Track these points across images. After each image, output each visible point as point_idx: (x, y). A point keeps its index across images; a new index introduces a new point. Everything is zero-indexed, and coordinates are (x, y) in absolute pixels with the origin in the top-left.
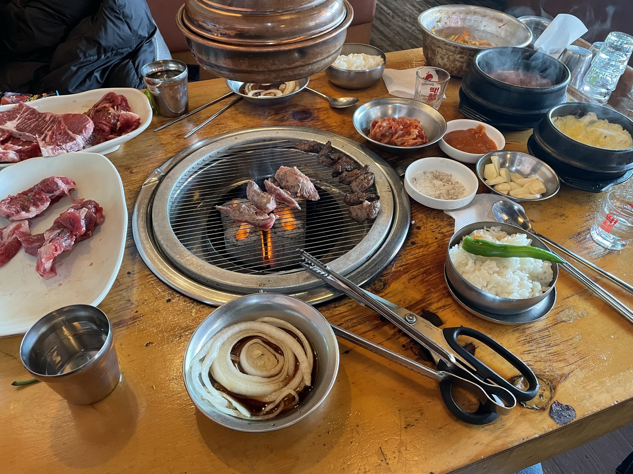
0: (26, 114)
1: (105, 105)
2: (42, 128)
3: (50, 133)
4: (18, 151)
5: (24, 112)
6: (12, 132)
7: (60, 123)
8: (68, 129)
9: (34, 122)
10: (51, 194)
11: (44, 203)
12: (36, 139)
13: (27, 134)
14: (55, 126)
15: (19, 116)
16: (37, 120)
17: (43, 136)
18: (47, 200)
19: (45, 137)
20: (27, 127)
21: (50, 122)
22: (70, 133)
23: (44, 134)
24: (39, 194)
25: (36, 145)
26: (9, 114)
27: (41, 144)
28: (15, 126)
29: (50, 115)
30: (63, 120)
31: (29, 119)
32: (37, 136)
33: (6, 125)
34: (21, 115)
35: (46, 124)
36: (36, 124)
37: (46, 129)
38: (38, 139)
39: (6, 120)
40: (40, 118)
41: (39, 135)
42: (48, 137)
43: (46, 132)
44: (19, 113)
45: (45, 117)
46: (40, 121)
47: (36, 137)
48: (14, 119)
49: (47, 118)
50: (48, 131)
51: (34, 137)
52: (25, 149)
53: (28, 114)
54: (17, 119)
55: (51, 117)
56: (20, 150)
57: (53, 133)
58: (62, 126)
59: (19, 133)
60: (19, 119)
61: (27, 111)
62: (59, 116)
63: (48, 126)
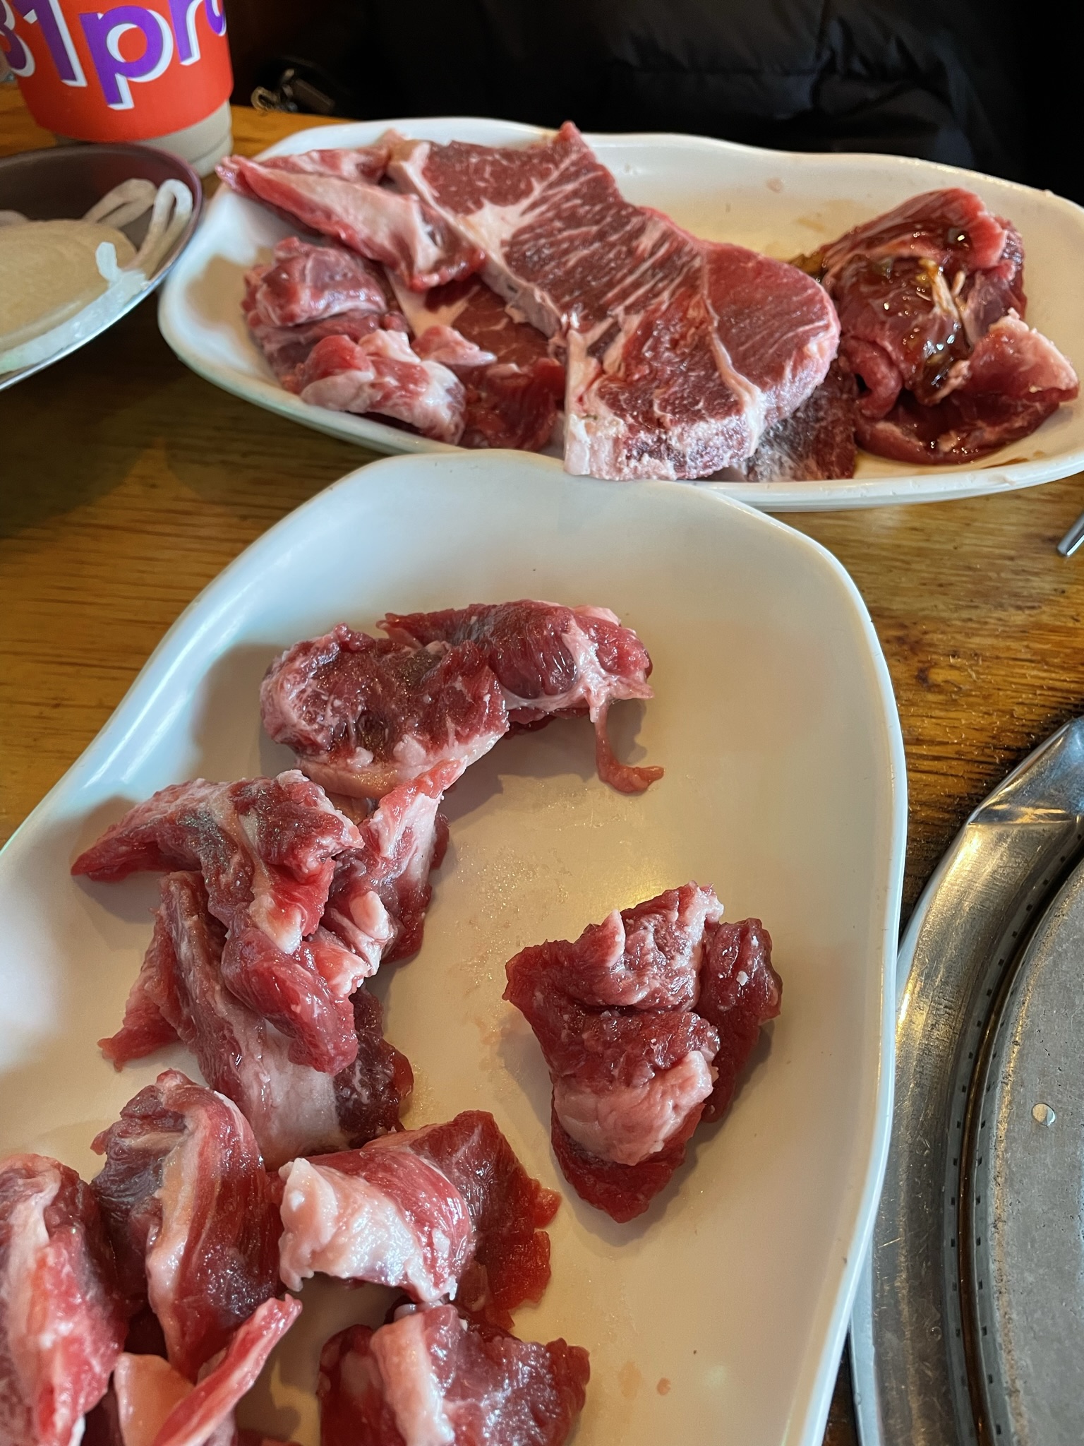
0: (569, 187)
1: (916, 249)
2: (611, 285)
3: (635, 321)
4: (469, 376)
5: (565, 178)
6: (486, 262)
7: (691, 284)
8: (719, 329)
9: (587, 241)
10: (525, 703)
11: (474, 730)
12: (565, 331)
13: (538, 295)
14: (666, 295)
15: (538, 189)
16: (601, 236)
17: (600, 328)
18: (491, 725)
19: (609, 337)
20: (551, 258)
21: (653, 267)
22: (725, 357)
23: (609, 321)
24: (471, 673)
25: (553, 369)
26: (505, 170)
27: (579, 373)
28: (507, 235)
29: (663, 226)
30: (712, 272)
31: (573, 220)
32: (575, 320)
33: (474, 218)
34: (551, 186)
35: (631, 272)
36: (593, 255)
37: (624, 294)
38: (574, 335)
39: (484, 192)
40: (615, 230)
41: (584, 319)
42: (621, 340)
43: (619, 310)
44: (543, 175)
45: (640, 231)
46: (613, 245)
47: (569, 326)
48: (518, 195)
49: (646, 242)
50: (628, 310)
51: (564, 319)
52: (503, 378)
53: (575, 194)
54: (525, 203)
55: (665, 237)
56: (482, 369)
57: (647, 327)
58: (698, 305)
59: (508, 279)
60: (533, 206)
61: (577, 175)
62: (696, 249)
63: (636, 285)
